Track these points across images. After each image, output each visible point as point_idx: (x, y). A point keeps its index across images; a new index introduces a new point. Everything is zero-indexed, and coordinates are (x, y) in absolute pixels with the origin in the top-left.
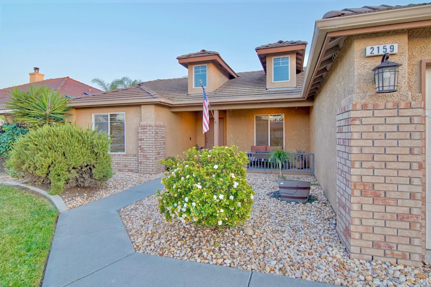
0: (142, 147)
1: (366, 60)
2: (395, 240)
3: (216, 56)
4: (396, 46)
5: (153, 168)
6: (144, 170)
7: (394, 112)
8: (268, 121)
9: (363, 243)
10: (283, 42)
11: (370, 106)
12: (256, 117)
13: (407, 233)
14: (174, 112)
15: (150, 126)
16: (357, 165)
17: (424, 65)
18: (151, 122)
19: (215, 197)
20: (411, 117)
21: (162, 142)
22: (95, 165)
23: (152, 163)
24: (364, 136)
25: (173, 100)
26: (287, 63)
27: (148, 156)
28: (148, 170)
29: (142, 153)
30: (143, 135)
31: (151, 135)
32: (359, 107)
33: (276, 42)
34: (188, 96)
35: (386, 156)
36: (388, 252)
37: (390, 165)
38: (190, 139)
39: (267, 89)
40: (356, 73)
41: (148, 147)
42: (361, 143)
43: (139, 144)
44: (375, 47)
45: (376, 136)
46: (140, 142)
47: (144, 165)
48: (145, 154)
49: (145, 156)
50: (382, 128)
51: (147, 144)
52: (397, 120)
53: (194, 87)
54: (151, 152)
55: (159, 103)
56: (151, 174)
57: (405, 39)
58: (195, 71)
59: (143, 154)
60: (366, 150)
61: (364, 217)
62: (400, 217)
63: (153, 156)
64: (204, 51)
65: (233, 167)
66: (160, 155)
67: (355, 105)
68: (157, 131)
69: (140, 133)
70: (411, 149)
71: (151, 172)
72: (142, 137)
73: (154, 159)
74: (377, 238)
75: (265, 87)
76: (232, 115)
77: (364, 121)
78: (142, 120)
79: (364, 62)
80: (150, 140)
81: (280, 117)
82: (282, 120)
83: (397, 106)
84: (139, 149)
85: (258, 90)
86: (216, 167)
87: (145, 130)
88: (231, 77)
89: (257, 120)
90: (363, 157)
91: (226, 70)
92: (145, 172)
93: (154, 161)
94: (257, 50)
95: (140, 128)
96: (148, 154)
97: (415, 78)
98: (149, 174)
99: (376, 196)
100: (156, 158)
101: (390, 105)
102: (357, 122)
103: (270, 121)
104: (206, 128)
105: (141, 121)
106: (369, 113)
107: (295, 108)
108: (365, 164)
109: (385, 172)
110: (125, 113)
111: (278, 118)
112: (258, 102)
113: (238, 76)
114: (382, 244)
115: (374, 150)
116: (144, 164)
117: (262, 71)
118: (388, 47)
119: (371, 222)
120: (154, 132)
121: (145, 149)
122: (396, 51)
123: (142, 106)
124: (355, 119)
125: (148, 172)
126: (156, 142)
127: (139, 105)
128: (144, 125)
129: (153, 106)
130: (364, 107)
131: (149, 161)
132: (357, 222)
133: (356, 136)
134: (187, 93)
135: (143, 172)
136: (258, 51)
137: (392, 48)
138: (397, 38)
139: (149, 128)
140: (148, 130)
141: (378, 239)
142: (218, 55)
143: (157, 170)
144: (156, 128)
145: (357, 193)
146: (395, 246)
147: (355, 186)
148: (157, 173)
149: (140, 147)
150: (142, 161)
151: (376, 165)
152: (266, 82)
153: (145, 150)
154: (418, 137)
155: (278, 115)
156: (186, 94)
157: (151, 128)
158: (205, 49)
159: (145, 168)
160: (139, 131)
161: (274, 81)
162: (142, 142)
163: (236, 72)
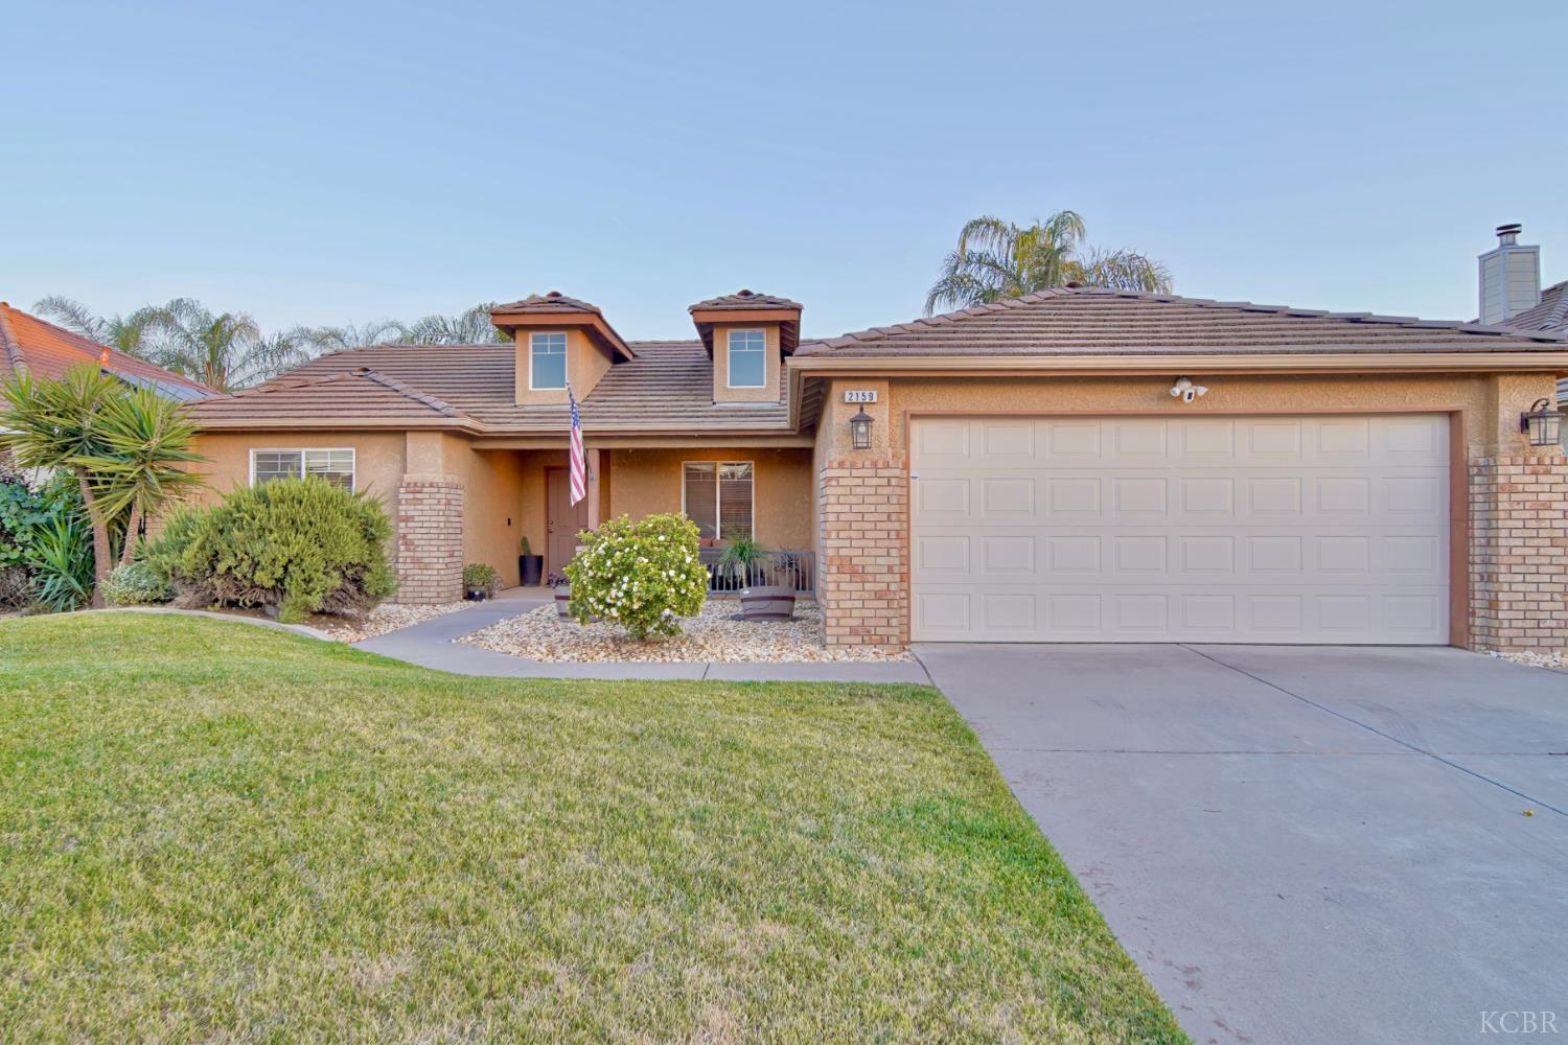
0: (410, 537)
1: (846, 407)
2: (872, 622)
3: (594, 315)
4: (875, 393)
5: (439, 589)
6: (415, 595)
7: (871, 472)
8: (713, 475)
9: (841, 631)
10: (751, 294)
11: (848, 465)
12: (687, 469)
13: (885, 613)
14: (476, 451)
15: (431, 485)
16: (834, 535)
17: (908, 416)
18: (434, 475)
19: (664, 574)
20: (889, 478)
21: (458, 525)
22: (370, 565)
23: (437, 578)
24: (842, 500)
25: (484, 420)
26: (760, 346)
27: (426, 560)
28: (425, 594)
29: (408, 554)
30: (412, 507)
31: (434, 507)
32: (835, 465)
33: (735, 293)
34: (515, 410)
35: (864, 523)
36: (866, 638)
37: (869, 535)
38: (509, 523)
39: (714, 403)
40: (834, 422)
41: (425, 536)
42: (838, 508)
43: (402, 531)
44: (854, 393)
45: (854, 500)
46: (403, 525)
47: (415, 583)
48: (417, 554)
49: (417, 561)
50: (859, 490)
51: (424, 531)
52: (875, 482)
53: (531, 388)
54: (435, 549)
55: (458, 429)
56: (434, 605)
57: (886, 385)
58: (534, 346)
59: (412, 554)
60: (842, 517)
61: (842, 598)
62: (878, 595)
63: (441, 560)
64: (556, 294)
65: (684, 539)
66: (454, 560)
67: (830, 462)
68: (449, 497)
69: (403, 502)
70: (889, 515)
71: (432, 600)
72: (409, 514)
73: (444, 566)
74: (856, 622)
75: (710, 398)
76: (624, 461)
77: (842, 482)
78: (408, 470)
79: (843, 408)
80: (433, 519)
81: (745, 467)
82: (749, 475)
83: (874, 465)
84: (400, 542)
85: (693, 403)
86: (662, 538)
87: (419, 496)
88: (617, 358)
89: (688, 476)
90: (840, 526)
91: (608, 341)
92: (417, 600)
93: (442, 572)
94: (694, 311)
95: (402, 490)
96: (427, 554)
97: (899, 432)
98: (428, 604)
99: (854, 573)
100: (447, 564)
101: (867, 464)
102: (834, 483)
103: (721, 477)
104: (580, 492)
105: (405, 472)
106: (846, 473)
107: (776, 449)
108: (842, 535)
109: (863, 543)
110: (354, 450)
111: (740, 470)
112: (696, 434)
113: (634, 356)
114: (860, 629)
115: (851, 517)
116: (413, 580)
117: (697, 342)
118: (867, 394)
119: (849, 604)
120: (443, 501)
121: (417, 543)
122: (875, 400)
123: (409, 435)
124: (831, 479)
125: (426, 600)
126: (448, 525)
127: (400, 432)
128: (416, 484)
129: (439, 436)
130: (841, 465)
131: (430, 572)
132: (833, 605)
133: (833, 500)
134: (511, 399)
135: (410, 600)
136: (696, 313)
137: (871, 395)
138: (877, 384)
139: (429, 490)
140: (427, 496)
141: (857, 624)
142: (598, 315)
143: (448, 594)
144: (447, 490)
145: (834, 569)
146: (873, 629)
147: (831, 561)
148: (448, 602)
149: (404, 536)
150: (409, 572)
151: (854, 535)
152: (712, 380)
153: (418, 546)
154: (895, 502)
155: (738, 465)
156: (510, 405)
157: (435, 490)
158: (560, 292)
159: (417, 589)
160: (401, 496)
161: (731, 385)
162: (410, 524)
163: (626, 339)
